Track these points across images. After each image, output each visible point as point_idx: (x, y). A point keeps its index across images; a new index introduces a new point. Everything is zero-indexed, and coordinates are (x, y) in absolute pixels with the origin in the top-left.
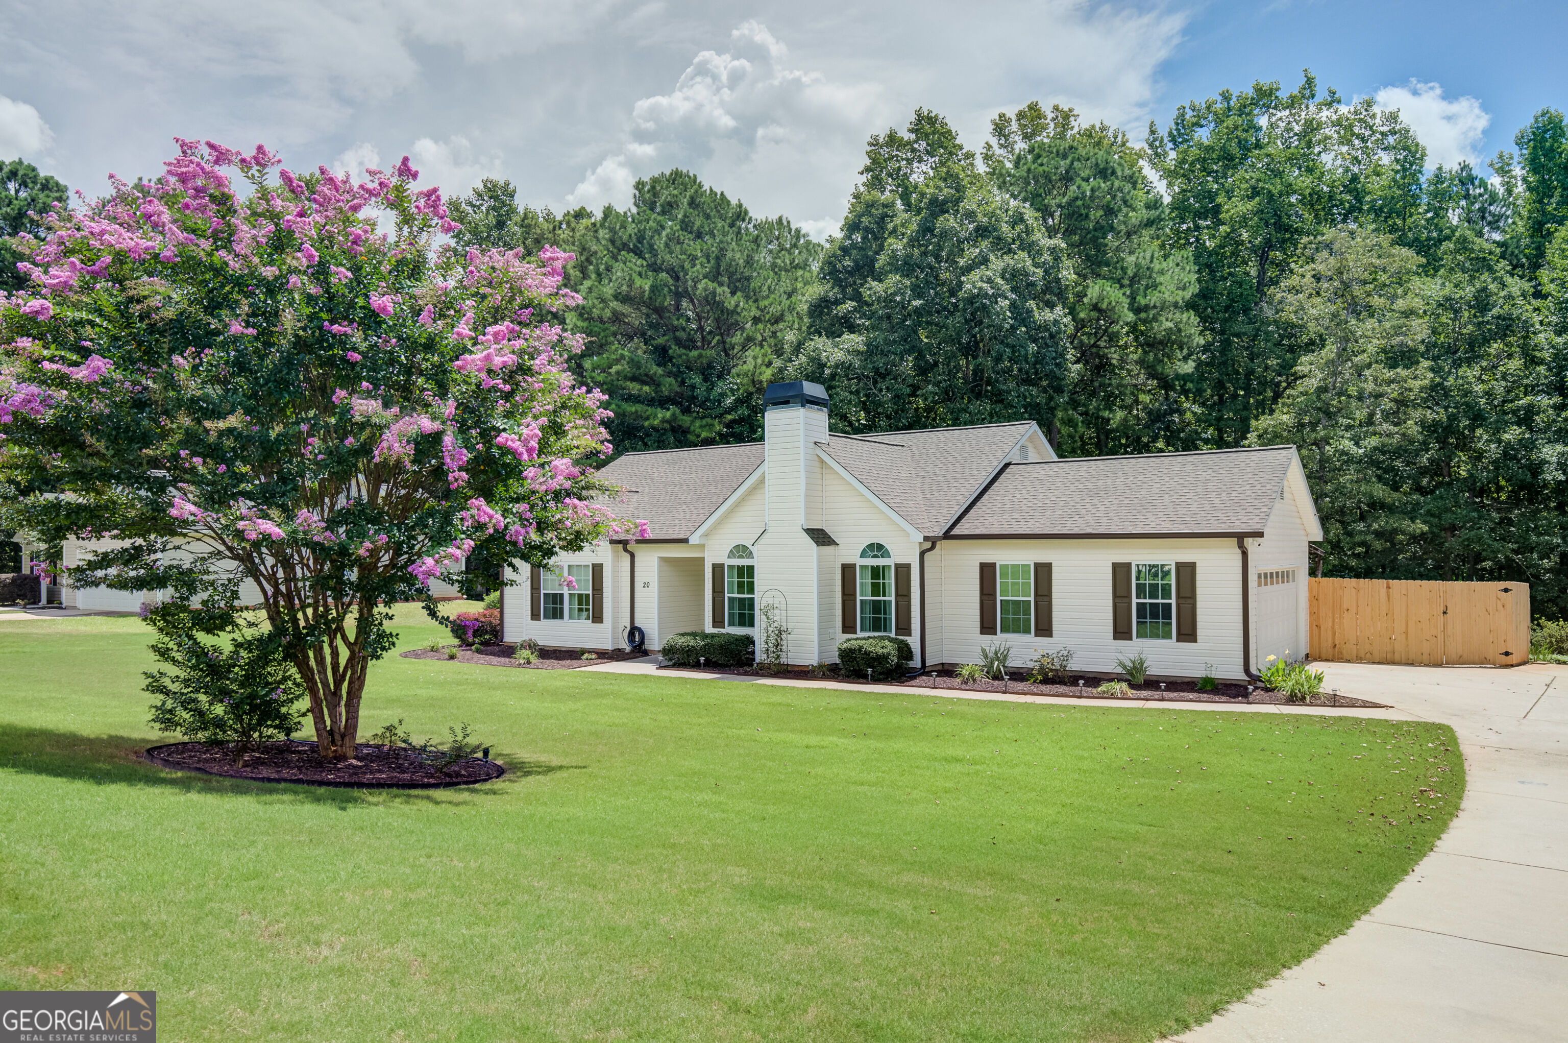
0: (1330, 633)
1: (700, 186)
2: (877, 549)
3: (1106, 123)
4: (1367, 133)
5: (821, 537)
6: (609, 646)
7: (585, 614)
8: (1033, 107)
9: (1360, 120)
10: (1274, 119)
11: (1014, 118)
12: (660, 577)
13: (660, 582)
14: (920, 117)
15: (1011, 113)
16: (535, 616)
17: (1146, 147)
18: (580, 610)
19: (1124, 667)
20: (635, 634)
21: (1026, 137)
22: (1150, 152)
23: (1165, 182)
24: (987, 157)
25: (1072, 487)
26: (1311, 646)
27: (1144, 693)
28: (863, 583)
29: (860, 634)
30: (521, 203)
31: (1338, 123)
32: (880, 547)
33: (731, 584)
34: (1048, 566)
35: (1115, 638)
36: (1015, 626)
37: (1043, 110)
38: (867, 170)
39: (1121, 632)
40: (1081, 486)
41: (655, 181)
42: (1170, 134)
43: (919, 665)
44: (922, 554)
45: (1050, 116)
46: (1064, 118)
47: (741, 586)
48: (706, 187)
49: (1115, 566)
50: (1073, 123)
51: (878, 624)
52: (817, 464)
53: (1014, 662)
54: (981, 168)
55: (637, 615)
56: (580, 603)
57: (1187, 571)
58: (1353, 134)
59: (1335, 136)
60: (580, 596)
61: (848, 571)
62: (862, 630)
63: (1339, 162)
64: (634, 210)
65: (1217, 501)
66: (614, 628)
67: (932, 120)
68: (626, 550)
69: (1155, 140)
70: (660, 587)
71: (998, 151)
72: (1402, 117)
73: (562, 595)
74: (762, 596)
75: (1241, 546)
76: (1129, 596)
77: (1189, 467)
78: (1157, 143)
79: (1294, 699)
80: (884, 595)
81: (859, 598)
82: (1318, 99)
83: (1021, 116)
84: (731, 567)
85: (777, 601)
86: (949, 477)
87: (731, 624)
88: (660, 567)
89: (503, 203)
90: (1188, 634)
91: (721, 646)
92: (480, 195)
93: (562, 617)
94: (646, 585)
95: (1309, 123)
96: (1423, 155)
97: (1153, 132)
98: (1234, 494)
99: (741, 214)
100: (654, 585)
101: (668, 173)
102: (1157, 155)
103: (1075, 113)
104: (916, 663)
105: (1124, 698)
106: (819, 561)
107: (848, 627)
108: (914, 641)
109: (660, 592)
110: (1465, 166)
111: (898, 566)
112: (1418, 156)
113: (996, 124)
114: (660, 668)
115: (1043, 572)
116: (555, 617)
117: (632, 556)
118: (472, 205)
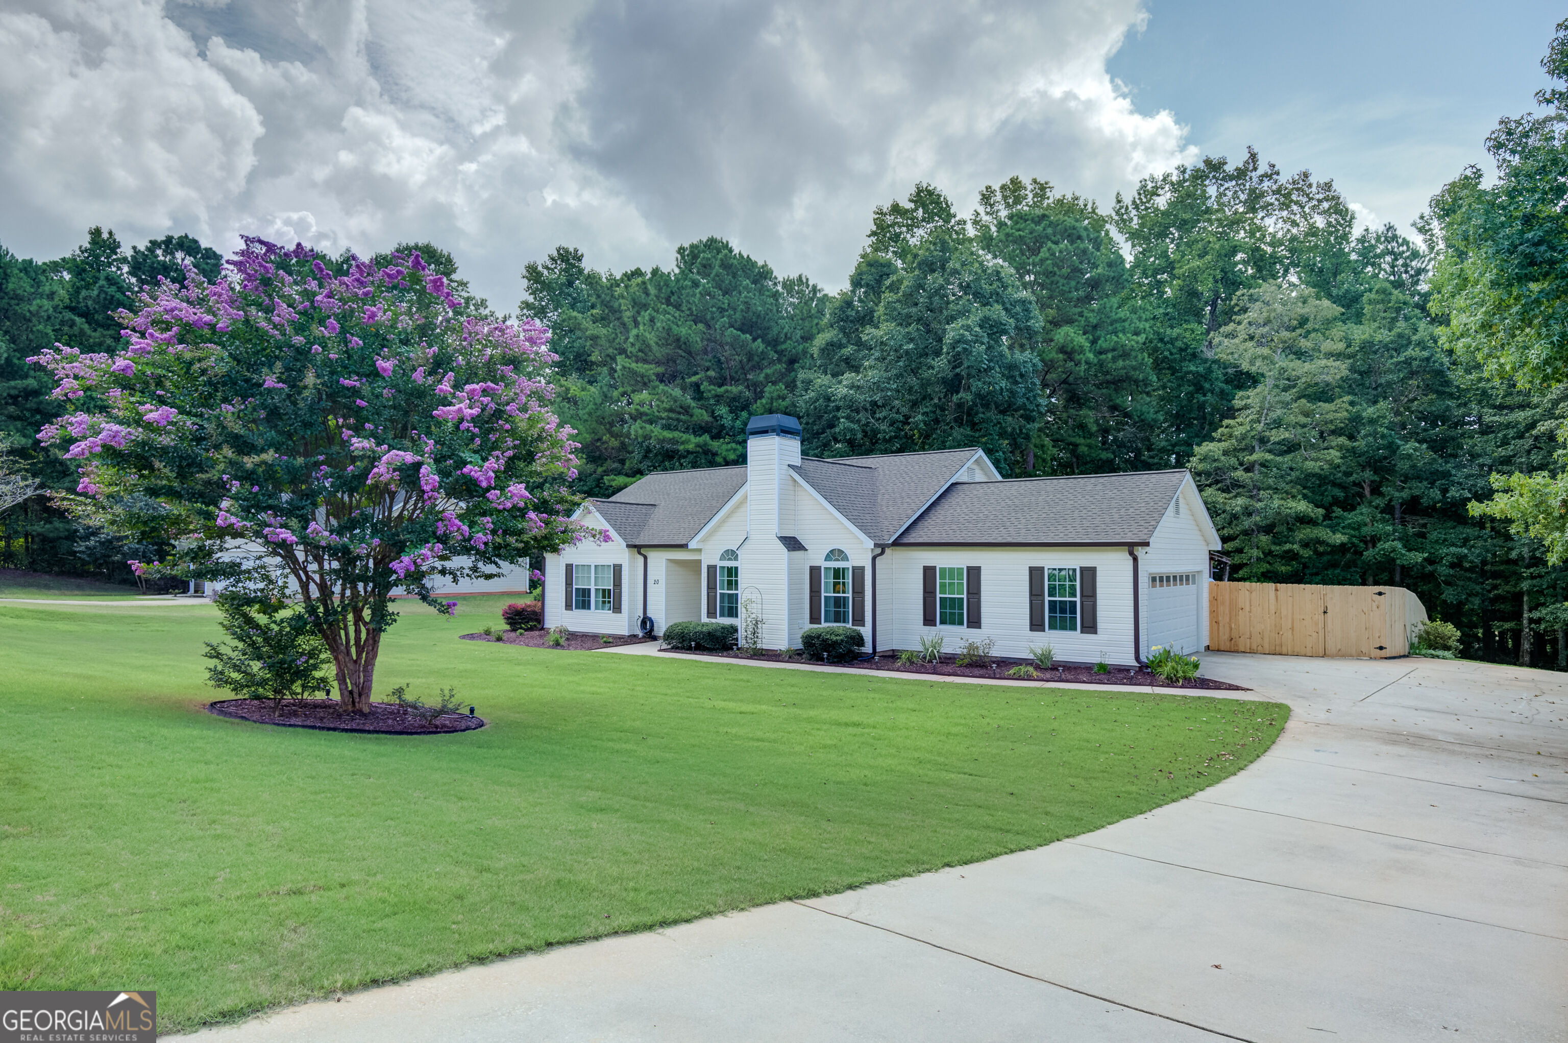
0: (1227, 629)
1: (731, 251)
2: (836, 554)
3: (1077, 194)
4: (1305, 199)
5: (792, 544)
6: (625, 632)
7: (607, 605)
8: (1015, 181)
9: (1298, 189)
10: (1222, 189)
11: (998, 189)
12: (667, 575)
13: (667, 579)
14: (919, 191)
15: (996, 187)
16: (568, 606)
17: (1114, 214)
18: (604, 602)
19: (1035, 654)
20: (646, 622)
21: (1008, 206)
22: (1117, 218)
23: (1130, 243)
24: (976, 222)
25: (1003, 504)
26: (1211, 638)
27: (1048, 675)
28: (826, 581)
29: (824, 625)
30: (587, 265)
31: (1278, 192)
32: (841, 552)
33: (722, 581)
34: (978, 569)
35: (1031, 630)
36: (952, 618)
37: (1023, 182)
38: (874, 234)
39: (1036, 625)
40: (1010, 503)
41: (692, 246)
42: (1134, 202)
43: (870, 651)
44: (874, 559)
45: (1030, 187)
46: (1042, 189)
47: (730, 583)
48: (736, 251)
49: (1032, 569)
50: (1048, 194)
51: (839, 617)
52: (791, 483)
53: (947, 649)
54: (971, 232)
55: (648, 607)
56: (604, 597)
57: (1089, 574)
58: (1292, 201)
59: (1277, 203)
60: (604, 590)
61: (815, 572)
62: (826, 621)
63: (1280, 225)
64: (677, 271)
65: (1116, 516)
66: (630, 618)
67: (930, 193)
68: (640, 553)
69: (1121, 207)
70: (667, 584)
71: (986, 218)
72: (1335, 186)
73: (589, 590)
74: (744, 593)
75: (1131, 553)
76: (1042, 595)
77: (1099, 487)
78: (1123, 211)
79: (1171, 682)
80: (844, 592)
81: (823, 594)
82: (1260, 171)
83: (1003, 187)
84: (722, 568)
85: (755, 596)
86: (904, 494)
87: (722, 615)
88: (667, 567)
89: (574, 266)
90: (1090, 627)
91: (709, 633)
92: (553, 259)
93: (589, 608)
94: (656, 582)
95: (1252, 191)
96: (1353, 218)
97: (1119, 202)
98: (1132, 510)
99: (765, 274)
100: (662, 582)
101: (705, 240)
102: (1124, 221)
103: (1051, 185)
104: (868, 648)
105: (1030, 678)
106: (789, 564)
107: (815, 619)
108: (866, 631)
109: (667, 588)
110: (1390, 228)
111: (854, 568)
112: (1348, 218)
113: (983, 195)
114: (660, 650)
115: (974, 573)
116: (584, 607)
117: (645, 558)
118: (547, 268)
